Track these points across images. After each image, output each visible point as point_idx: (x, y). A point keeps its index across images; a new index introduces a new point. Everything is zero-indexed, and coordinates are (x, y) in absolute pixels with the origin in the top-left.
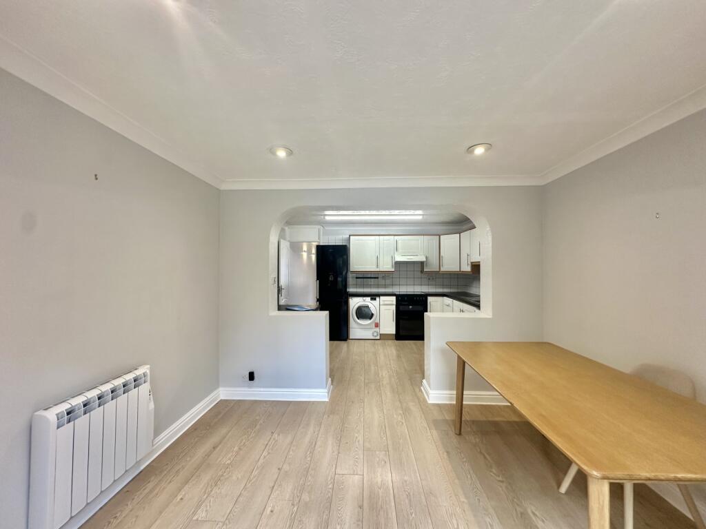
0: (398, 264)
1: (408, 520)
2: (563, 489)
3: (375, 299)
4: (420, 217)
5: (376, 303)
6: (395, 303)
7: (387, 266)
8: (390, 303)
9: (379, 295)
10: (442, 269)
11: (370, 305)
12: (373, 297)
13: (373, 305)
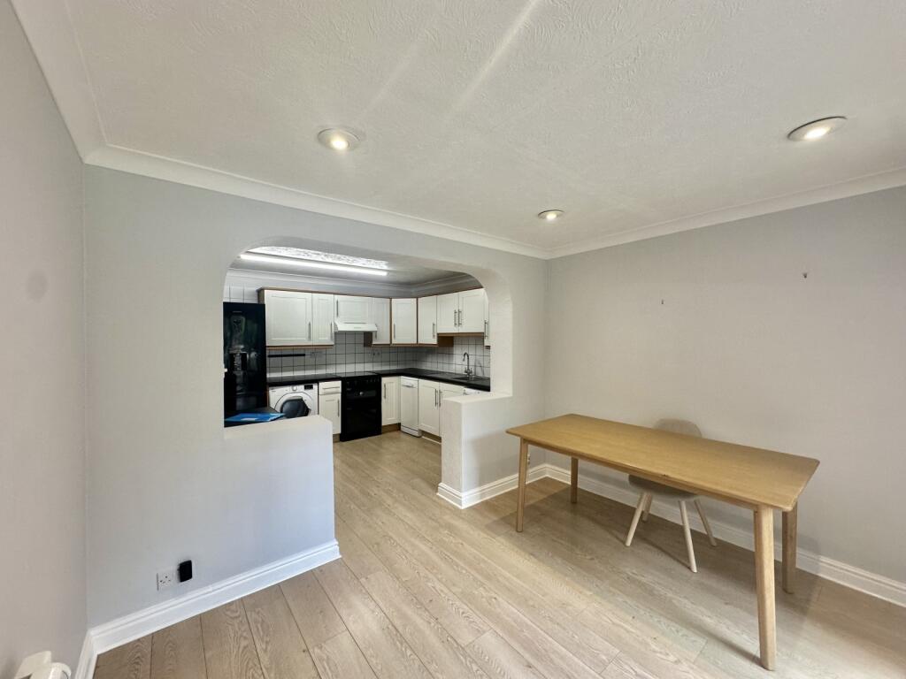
0: (338, 335)
1: (577, 644)
2: (629, 543)
3: (311, 387)
4: (384, 274)
5: (313, 393)
6: (340, 390)
7: (323, 337)
8: (334, 390)
9: (317, 380)
10: (394, 342)
11: (305, 397)
12: (308, 383)
13: (308, 396)
